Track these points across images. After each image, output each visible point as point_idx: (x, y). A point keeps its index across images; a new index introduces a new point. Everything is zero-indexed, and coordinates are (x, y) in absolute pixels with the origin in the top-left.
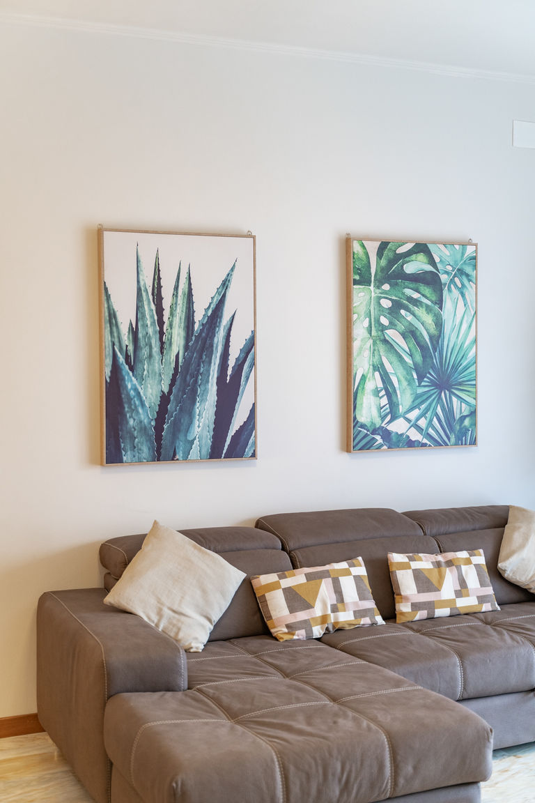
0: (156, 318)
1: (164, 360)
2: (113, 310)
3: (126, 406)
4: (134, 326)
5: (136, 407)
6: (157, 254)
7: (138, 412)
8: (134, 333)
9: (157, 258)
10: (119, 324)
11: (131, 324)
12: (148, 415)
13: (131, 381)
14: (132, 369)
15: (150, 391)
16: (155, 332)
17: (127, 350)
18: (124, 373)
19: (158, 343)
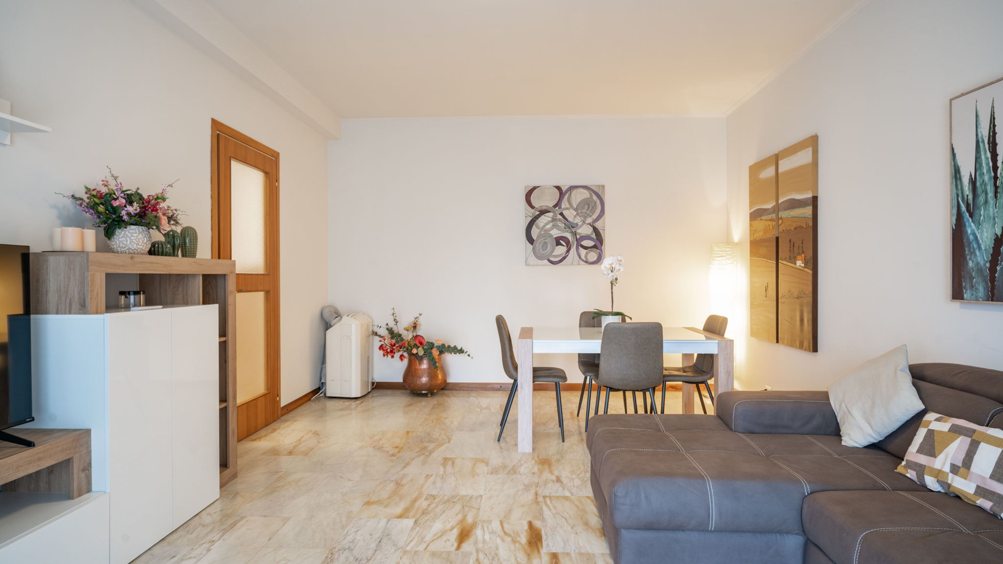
0: (991, 164)
1: (997, 204)
2: (958, 166)
3: (967, 249)
4: (973, 177)
5: (974, 250)
6: (993, 103)
7: (976, 255)
8: (973, 182)
9: (993, 107)
10: (962, 177)
11: (971, 175)
12: (983, 257)
13: (971, 226)
14: (971, 216)
15: (985, 234)
16: (990, 178)
17: (967, 199)
18: (965, 220)
19: (993, 188)
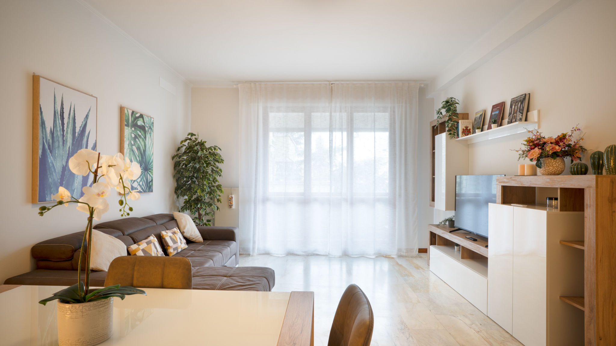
0: (61, 127)
1: (64, 149)
2: (44, 120)
3: (48, 171)
4: (52, 130)
5: (52, 172)
6: (62, 96)
7: (53, 175)
8: (52, 133)
9: (62, 98)
10: (46, 128)
11: (51, 129)
12: (57, 177)
13: (50, 158)
14: (51, 152)
15: (58, 164)
16: (61, 134)
17: (49, 142)
18: (48, 154)
19: (62, 140)
